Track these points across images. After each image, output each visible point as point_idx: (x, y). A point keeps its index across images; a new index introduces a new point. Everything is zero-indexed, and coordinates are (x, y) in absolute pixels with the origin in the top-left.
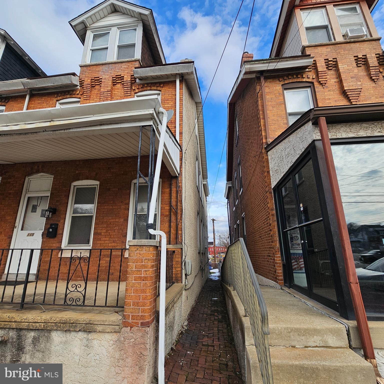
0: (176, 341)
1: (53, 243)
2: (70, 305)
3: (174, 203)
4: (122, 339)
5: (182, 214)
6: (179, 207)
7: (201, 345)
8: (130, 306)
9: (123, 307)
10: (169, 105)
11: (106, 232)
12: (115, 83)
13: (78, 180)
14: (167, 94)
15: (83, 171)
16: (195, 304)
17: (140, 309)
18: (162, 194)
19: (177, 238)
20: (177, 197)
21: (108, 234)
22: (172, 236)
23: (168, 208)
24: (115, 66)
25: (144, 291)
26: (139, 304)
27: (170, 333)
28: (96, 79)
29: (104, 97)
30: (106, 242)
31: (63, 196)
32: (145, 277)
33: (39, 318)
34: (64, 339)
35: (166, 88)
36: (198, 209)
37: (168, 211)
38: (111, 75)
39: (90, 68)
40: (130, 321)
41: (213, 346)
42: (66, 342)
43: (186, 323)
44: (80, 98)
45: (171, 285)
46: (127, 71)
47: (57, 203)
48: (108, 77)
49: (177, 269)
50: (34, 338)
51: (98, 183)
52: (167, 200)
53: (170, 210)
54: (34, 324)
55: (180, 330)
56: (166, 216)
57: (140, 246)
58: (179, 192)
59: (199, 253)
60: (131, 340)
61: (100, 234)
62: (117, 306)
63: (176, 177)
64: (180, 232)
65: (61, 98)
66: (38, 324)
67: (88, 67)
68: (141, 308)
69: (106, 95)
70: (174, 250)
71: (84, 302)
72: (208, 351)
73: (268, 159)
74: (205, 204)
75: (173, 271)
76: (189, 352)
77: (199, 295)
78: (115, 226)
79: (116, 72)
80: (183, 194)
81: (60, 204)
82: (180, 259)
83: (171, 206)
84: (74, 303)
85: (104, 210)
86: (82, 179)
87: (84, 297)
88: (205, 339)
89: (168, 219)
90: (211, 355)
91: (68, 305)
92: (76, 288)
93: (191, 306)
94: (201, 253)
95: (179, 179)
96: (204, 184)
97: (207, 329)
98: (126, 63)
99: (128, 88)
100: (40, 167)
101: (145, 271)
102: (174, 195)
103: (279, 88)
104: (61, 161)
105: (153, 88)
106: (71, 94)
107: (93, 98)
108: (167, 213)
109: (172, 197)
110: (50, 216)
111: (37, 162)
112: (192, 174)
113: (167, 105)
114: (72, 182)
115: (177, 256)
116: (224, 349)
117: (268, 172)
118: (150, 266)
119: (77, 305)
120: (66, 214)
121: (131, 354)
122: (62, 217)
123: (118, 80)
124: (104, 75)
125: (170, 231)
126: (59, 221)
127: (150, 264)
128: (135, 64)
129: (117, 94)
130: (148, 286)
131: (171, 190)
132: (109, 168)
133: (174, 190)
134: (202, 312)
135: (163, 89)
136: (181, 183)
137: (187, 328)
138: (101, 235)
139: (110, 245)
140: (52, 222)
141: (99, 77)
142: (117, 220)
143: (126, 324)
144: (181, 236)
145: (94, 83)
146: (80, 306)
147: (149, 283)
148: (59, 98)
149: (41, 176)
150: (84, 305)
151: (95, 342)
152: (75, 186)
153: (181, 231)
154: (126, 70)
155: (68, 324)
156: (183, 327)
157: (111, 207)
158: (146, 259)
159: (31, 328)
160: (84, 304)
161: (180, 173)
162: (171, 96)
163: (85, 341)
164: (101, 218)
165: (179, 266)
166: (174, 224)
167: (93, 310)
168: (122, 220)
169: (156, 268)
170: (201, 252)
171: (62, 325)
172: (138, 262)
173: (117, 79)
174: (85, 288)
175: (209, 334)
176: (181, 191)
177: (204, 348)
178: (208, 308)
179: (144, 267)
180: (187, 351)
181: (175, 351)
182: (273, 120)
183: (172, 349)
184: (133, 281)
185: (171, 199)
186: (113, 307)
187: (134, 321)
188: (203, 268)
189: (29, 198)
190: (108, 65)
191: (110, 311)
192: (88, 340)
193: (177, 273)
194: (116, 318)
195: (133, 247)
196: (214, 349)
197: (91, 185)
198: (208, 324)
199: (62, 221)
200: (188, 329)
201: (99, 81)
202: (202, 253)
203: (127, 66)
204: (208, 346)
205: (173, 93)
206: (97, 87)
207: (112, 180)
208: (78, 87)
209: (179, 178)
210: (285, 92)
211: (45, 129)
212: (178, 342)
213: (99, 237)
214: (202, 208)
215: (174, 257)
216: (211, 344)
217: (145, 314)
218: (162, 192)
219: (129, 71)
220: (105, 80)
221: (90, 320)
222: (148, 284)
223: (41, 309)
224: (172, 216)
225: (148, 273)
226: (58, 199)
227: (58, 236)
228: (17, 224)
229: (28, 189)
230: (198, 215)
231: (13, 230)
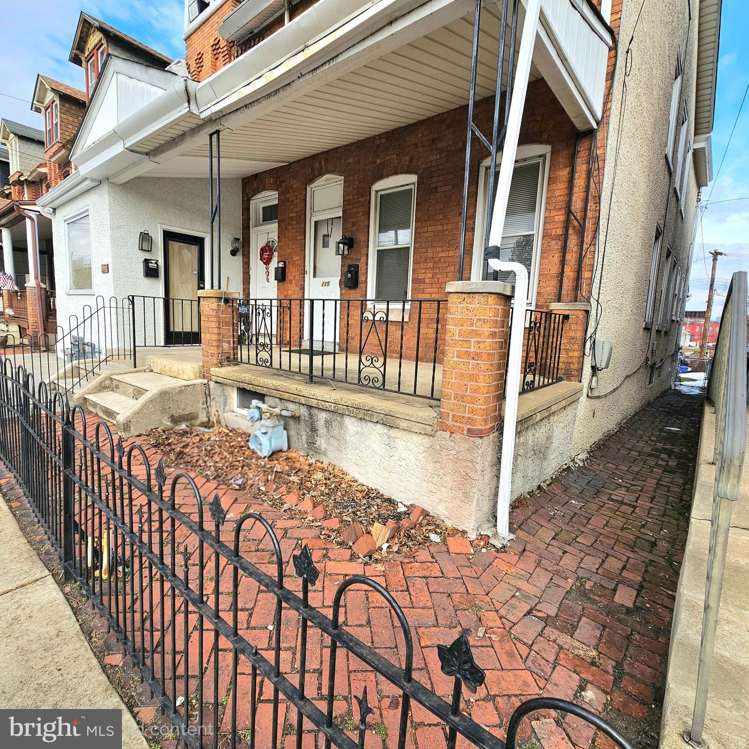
0: (552, 478)
1: (354, 294)
2: (366, 386)
3: (577, 205)
4: (438, 447)
5: (596, 231)
6: (590, 214)
7: (604, 498)
8: (451, 399)
9: (440, 400)
11: (433, 278)
13: (381, 177)
15: (388, 158)
16: (616, 430)
17: (467, 408)
18: (549, 184)
19: (577, 287)
20: (587, 187)
21: (436, 281)
22: (567, 284)
23: (562, 218)
25: (473, 378)
26: (465, 399)
27: (538, 462)
31: (361, 214)
32: (477, 354)
33: (328, 396)
34: (359, 429)
36: (662, 222)
37: (561, 225)
40: (450, 422)
41: (635, 507)
42: (362, 434)
43: (583, 456)
45: (553, 383)
47: (353, 229)
49: (571, 354)
50: (326, 421)
51: (413, 178)
52: (561, 198)
53: (567, 224)
54: (323, 403)
55: (566, 464)
56: (556, 238)
57: (469, 293)
58: (595, 173)
59: (647, 329)
60: (451, 452)
61: (422, 281)
62: (432, 397)
63: (590, 133)
64: (586, 274)
66: (327, 404)
68: (468, 405)
70: (566, 313)
71: (384, 384)
72: (617, 510)
74: (692, 210)
75: (559, 357)
76: (574, 502)
77: (634, 416)
78: (449, 266)
80: (606, 176)
81: (358, 230)
82: (579, 335)
83: (569, 212)
84: (371, 384)
85: (426, 235)
86: (388, 176)
87: (384, 376)
88: (620, 492)
89: (560, 244)
90: (625, 520)
91: (363, 385)
92: (372, 362)
93: (605, 430)
94: (654, 332)
95: (599, 136)
96: (696, 153)
97: (630, 477)
100: (323, 163)
101: (477, 341)
102: (580, 182)
104: (352, 144)
108: (560, 232)
109: (576, 189)
110: (346, 252)
111: (318, 155)
112: (652, 120)
114: (372, 184)
115: (573, 326)
116: (658, 517)
118: (487, 334)
119: (375, 388)
120: (368, 247)
121: (451, 472)
122: (362, 252)
125: (562, 273)
126: (359, 260)
127: (487, 329)
130: (482, 369)
131: (572, 173)
132: (433, 141)
133: (581, 169)
134: (629, 447)
136: (605, 147)
137: (584, 464)
138: (424, 283)
140: (349, 262)
142: (451, 253)
143: (444, 427)
144: (588, 282)
146: (379, 388)
147: (483, 364)
149: (327, 180)
150: (384, 389)
151: (399, 442)
152: (377, 192)
153: (590, 273)
155: (363, 411)
156: (573, 460)
157: (440, 228)
158: (480, 320)
159: (321, 407)
160: (384, 386)
161: (603, 117)
163: (385, 437)
164: (424, 250)
165: (576, 347)
166: (574, 255)
167: (398, 397)
169: (503, 340)
170: (655, 328)
171: (355, 410)
172: (464, 324)
174: (384, 364)
175: (632, 485)
176: (600, 170)
177: (611, 504)
178: (647, 442)
179: (477, 334)
180: (571, 498)
181: (545, 492)
183: (539, 487)
184: (455, 359)
185: (570, 194)
186: (425, 397)
187: (456, 424)
188: (654, 364)
189: (316, 223)
191: (422, 403)
192: (389, 437)
193: (570, 361)
194: (427, 414)
195: (456, 296)
196: (633, 511)
197: (403, 186)
198: (635, 469)
199: (363, 260)
200: (584, 467)
202: (658, 331)
204: (622, 503)
207: (441, 167)
209: (598, 134)
211: (299, 73)
212: (555, 480)
213: (421, 287)
214: (676, 219)
215: (566, 327)
216: (629, 502)
217: (475, 417)
218: (549, 178)
221: (391, 411)
222: (482, 366)
223: (332, 386)
224: (570, 237)
225: (482, 346)
226: (354, 220)
227: (360, 285)
228: (307, 268)
229: (312, 208)
230: (657, 238)
231: (304, 277)
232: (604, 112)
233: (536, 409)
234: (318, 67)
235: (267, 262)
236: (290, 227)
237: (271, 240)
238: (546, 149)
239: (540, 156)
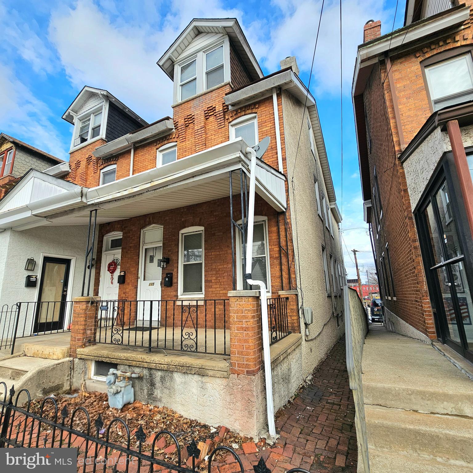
0: (295, 394)
1: (170, 291)
2: (186, 351)
3: (283, 243)
4: (231, 384)
5: (293, 255)
6: (289, 248)
7: (324, 403)
8: (236, 354)
9: (230, 355)
10: (267, 128)
11: (216, 279)
12: (208, 117)
13: (184, 227)
14: (264, 115)
15: (188, 218)
16: (325, 358)
17: (245, 358)
18: (269, 233)
19: (290, 282)
20: (286, 235)
21: (218, 281)
22: (285, 281)
23: (277, 249)
24: (205, 97)
25: (246, 341)
26: (243, 353)
27: (286, 385)
28: (189, 117)
29: (199, 135)
30: (217, 289)
31: (174, 245)
32: (247, 328)
33: (163, 360)
34: (183, 380)
35: (262, 108)
36: (324, 243)
37: (277, 252)
38: (202, 109)
39: (181, 107)
40: (237, 368)
41: (340, 405)
42: (185, 383)
43: (310, 377)
44: (177, 141)
45: (287, 336)
46: (218, 100)
47: (169, 253)
48: (200, 111)
49: (293, 318)
50: (161, 377)
51: (202, 228)
52: (275, 240)
53: (280, 252)
54: (159, 365)
55: (301, 384)
56: (276, 258)
57: (239, 297)
58: (288, 230)
59: (329, 296)
60: (239, 387)
61: (211, 281)
62: (225, 354)
63: (283, 213)
64: (293, 276)
65: (160, 145)
66: (162, 365)
67: (180, 106)
68: (245, 357)
69: (200, 132)
70: (287, 296)
71: (197, 348)
72: (331, 409)
73: (404, 173)
74: (337, 233)
75: (287, 320)
76: (308, 408)
77: (334, 347)
78: (224, 273)
79: (208, 104)
80: (293, 231)
81: (172, 253)
82: (295, 307)
83: (280, 247)
84: (189, 350)
85: (211, 257)
86: (188, 227)
87: (196, 344)
88: (332, 397)
89: (278, 261)
90: (335, 414)
91: (184, 351)
92: (189, 336)
93: (319, 359)
94: (333, 297)
95: (287, 214)
96: (332, 209)
97: (336, 387)
98: (216, 91)
99: (221, 119)
100: (151, 219)
101: (246, 321)
102: (282, 233)
103: (416, 67)
104: (168, 210)
105: (248, 112)
106: (168, 140)
107: (189, 138)
108: (277, 255)
109: (281, 236)
110: (165, 266)
111: (148, 214)
112: (308, 202)
113: (265, 129)
114: (180, 230)
115: (291, 303)
116: (352, 409)
117: (406, 191)
118: (250, 317)
119: (191, 351)
120: (178, 263)
121: (240, 399)
122: (175, 266)
123: (210, 112)
124: (195, 111)
125: (282, 275)
126: (173, 270)
127: (250, 315)
128: (226, 89)
129: (211, 129)
130: (250, 336)
131: (278, 229)
132: (211, 211)
133: (282, 228)
134: (334, 368)
135: (259, 109)
136: (290, 218)
137: (311, 383)
138: (212, 282)
139: (221, 292)
140: (167, 272)
141: (191, 115)
142: (225, 266)
143: (233, 372)
144: (295, 280)
145: (187, 122)
146: (194, 352)
147: (251, 333)
148: (158, 146)
149: (154, 227)
150: (197, 352)
151: (208, 385)
152: (182, 234)
153: (294, 275)
154: (217, 98)
155: (186, 367)
156: (305, 381)
157: (218, 253)
158: (246, 310)
159: (158, 368)
160: (197, 350)
161: (287, 207)
162: (268, 116)
163: (200, 383)
164: (210, 264)
165: (295, 314)
166: (286, 267)
167: (205, 356)
168: (230, 266)
169: (258, 319)
170: (333, 295)
171: (180, 368)
172: (239, 313)
174: (197, 336)
175: (338, 392)
176: (290, 228)
177: (328, 406)
178: (342, 363)
179: (245, 317)
180: (307, 406)
181: (292, 404)
182: (409, 116)
183: (289, 401)
184: (236, 331)
185: (279, 238)
186: (221, 354)
187: (240, 369)
188: (338, 315)
189: (146, 249)
190: (198, 98)
191: (219, 358)
192: (202, 382)
193: (293, 322)
194: (223, 365)
195: (233, 298)
196: (340, 408)
197: (197, 231)
198: (338, 381)
199: (175, 270)
200: (312, 385)
201: (191, 119)
202: (336, 297)
203: (218, 94)
204: (333, 404)
205: (270, 113)
206: (191, 126)
207: (216, 224)
208: (174, 130)
209: (286, 213)
210: (427, 70)
212: (297, 396)
213: (210, 285)
214: (331, 240)
215: (288, 304)
216: (337, 403)
217: (250, 363)
218: (269, 231)
219: (220, 99)
220: (197, 116)
221: (202, 366)
222: (250, 334)
223: (164, 353)
224: (282, 258)
225: (249, 323)
226: (170, 249)
227: (174, 285)
228: (139, 275)
229: (144, 241)
230: (323, 250)
231: (138, 281)
232: (287, 205)
233: (279, 354)
234: (158, 189)
235: (112, 272)
236: (129, 252)
237: (116, 259)
238: (265, 218)
239: (263, 221)
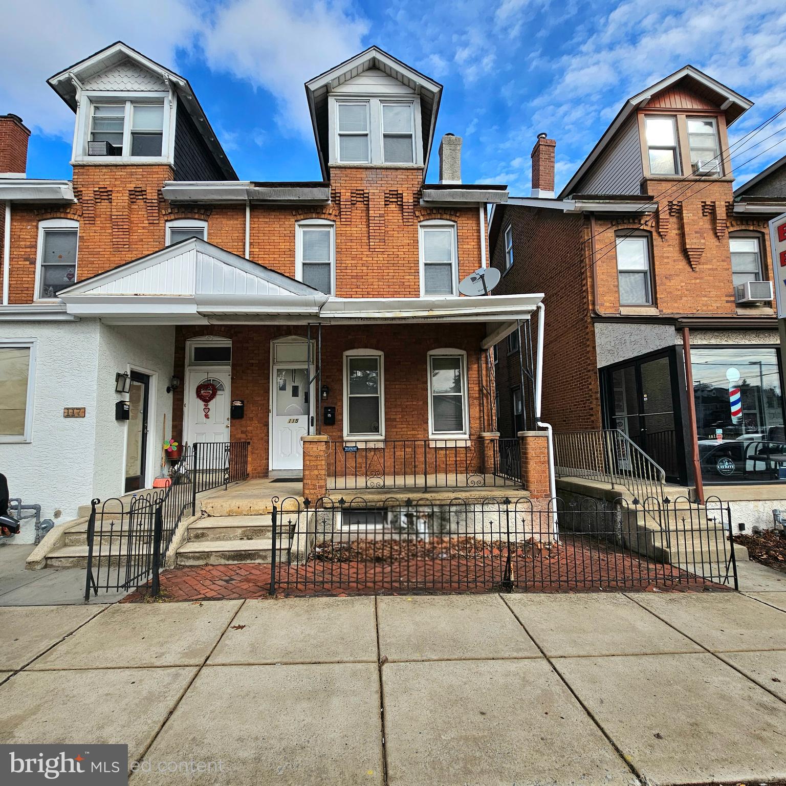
1: (332, 432)
2: (473, 487)
6: (491, 388)
10: (469, 247)
11: (402, 418)
12: (388, 203)
13: (353, 347)
14: (466, 228)
15: (359, 337)
17: (542, 485)
18: (468, 371)
20: (489, 375)
21: (405, 420)
22: (485, 422)
23: (476, 388)
24: (386, 173)
28: (358, 192)
29: (376, 225)
30: (403, 429)
31: (335, 370)
35: (463, 219)
37: (477, 392)
38: (382, 188)
39: (346, 172)
40: (536, 493)
44: (334, 221)
46: (406, 186)
47: (328, 380)
48: (378, 191)
51: (380, 353)
52: (475, 379)
56: (476, 398)
58: (491, 369)
61: (395, 420)
63: (486, 350)
64: (494, 418)
65: (302, 217)
67: (343, 170)
69: (378, 222)
70: (492, 438)
71: (484, 483)
73: (594, 332)
78: (413, 411)
79: (390, 185)
81: (333, 381)
82: (498, 449)
83: (481, 386)
84: (476, 485)
85: (394, 390)
86: (358, 348)
87: (484, 479)
89: (478, 402)
91: (470, 487)
92: (475, 473)
98: (404, 171)
99: (410, 214)
103: (611, 235)
105: (445, 216)
106: (318, 213)
107: (356, 223)
108: (477, 395)
113: (466, 246)
114: (344, 351)
115: (495, 445)
117: (594, 348)
119: (480, 486)
120: (343, 395)
122: (337, 398)
123: (393, 198)
124: (370, 188)
126: (335, 404)
128: (418, 174)
129: (392, 221)
135: (460, 219)
138: (396, 421)
139: (409, 433)
141: (363, 190)
142: (414, 403)
145: (355, 199)
148: (299, 217)
149: (294, 340)
150: (486, 486)
152: (348, 356)
154: (405, 183)
157: (404, 387)
159: (452, 503)
162: (471, 231)
164: (393, 400)
168: (421, 403)
173: (391, 196)
182: (602, 280)
185: (480, 377)
187: (539, 494)
190: (375, 170)
193: (497, 463)
195: (530, 437)
197: (369, 356)
199: (339, 404)
201: (362, 196)
203: (406, 177)
205: (474, 228)
206: (360, 206)
207: (401, 350)
208: (330, 202)
209: (490, 351)
210: (618, 241)
215: (492, 445)
218: (468, 368)
219: (409, 186)
220: (373, 197)
224: (483, 399)
228: (272, 408)
229: (276, 359)
231: (268, 415)
235: (206, 400)
236: (249, 371)
237: (212, 379)
238: (463, 352)
239: (460, 355)
